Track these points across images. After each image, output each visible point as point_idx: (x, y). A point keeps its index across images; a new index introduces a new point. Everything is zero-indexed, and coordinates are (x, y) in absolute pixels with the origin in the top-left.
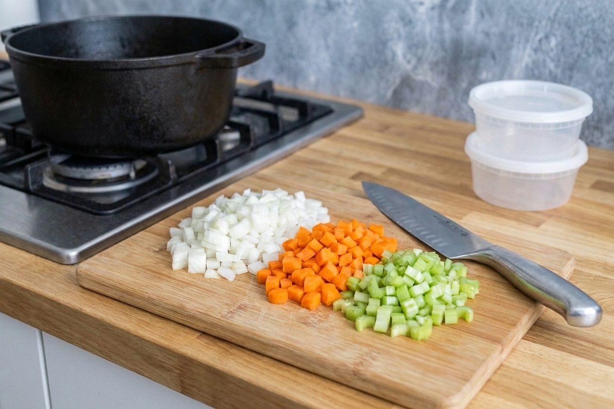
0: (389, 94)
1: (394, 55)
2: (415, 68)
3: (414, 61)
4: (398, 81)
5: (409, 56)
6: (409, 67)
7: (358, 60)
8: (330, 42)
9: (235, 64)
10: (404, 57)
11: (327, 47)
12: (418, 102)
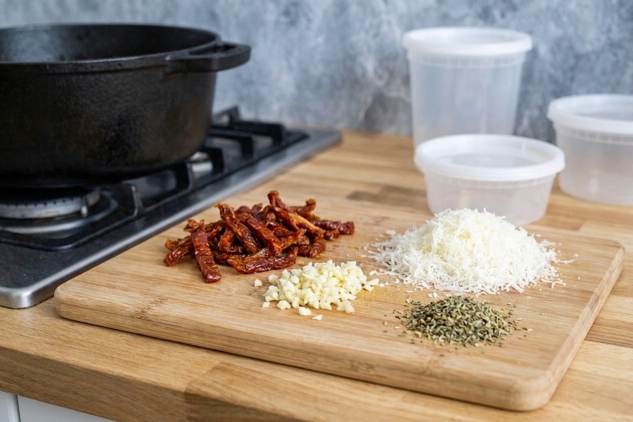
0: (361, 115)
1: (364, 72)
2: (388, 84)
3: (386, 76)
4: (370, 100)
5: (380, 71)
6: (380, 83)
7: (326, 81)
8: (294, 62)
9: (215, 66)
10: (376, 72)
11: (290, 68)
12: (391, 122)
